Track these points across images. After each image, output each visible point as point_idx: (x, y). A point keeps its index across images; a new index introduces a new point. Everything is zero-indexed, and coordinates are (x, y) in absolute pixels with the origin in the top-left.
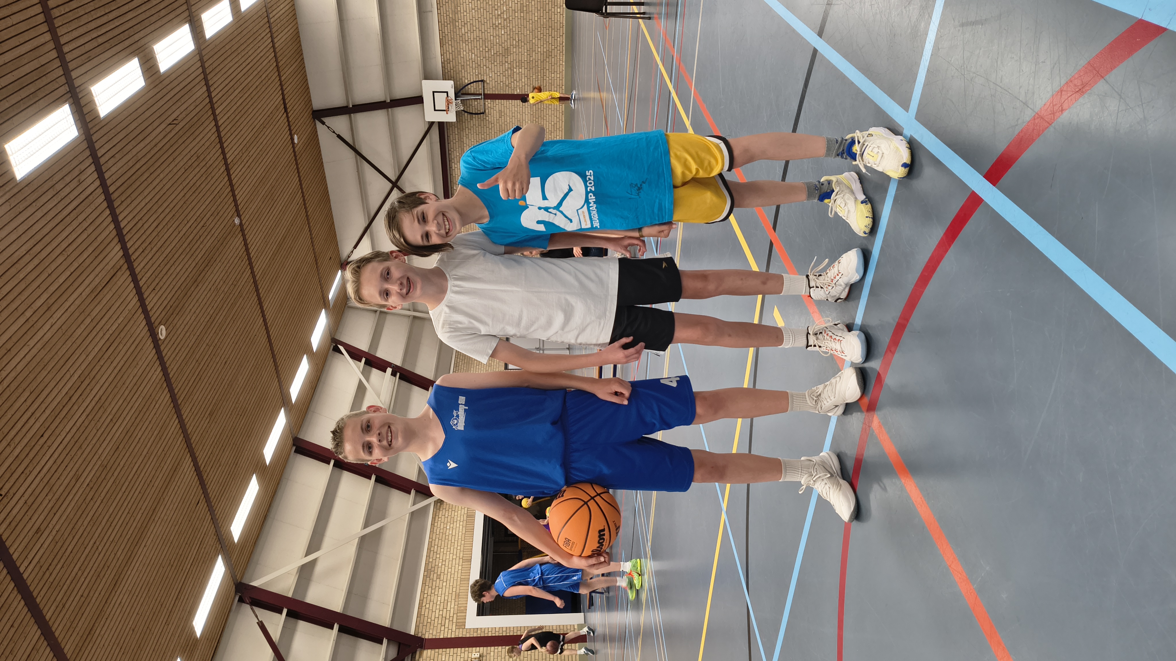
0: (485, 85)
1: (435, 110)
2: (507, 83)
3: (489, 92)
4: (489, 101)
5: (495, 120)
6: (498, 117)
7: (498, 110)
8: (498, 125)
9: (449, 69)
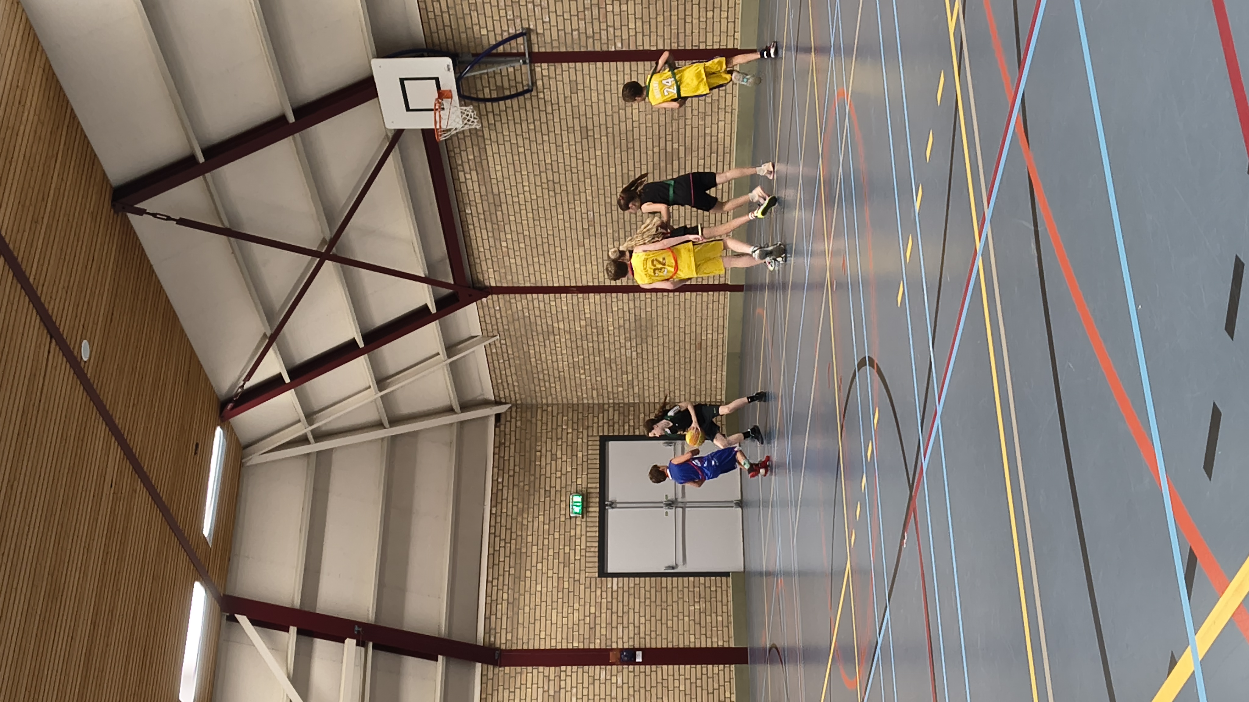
0: (533, 37)
1: (408, 109)
2: (590, 32)
3: (542, 50)
4: (545, 65)
5: (561, 97)
6: (568, 93)
7: (566, 80)
8: (569, 106)
9: (438, 12)
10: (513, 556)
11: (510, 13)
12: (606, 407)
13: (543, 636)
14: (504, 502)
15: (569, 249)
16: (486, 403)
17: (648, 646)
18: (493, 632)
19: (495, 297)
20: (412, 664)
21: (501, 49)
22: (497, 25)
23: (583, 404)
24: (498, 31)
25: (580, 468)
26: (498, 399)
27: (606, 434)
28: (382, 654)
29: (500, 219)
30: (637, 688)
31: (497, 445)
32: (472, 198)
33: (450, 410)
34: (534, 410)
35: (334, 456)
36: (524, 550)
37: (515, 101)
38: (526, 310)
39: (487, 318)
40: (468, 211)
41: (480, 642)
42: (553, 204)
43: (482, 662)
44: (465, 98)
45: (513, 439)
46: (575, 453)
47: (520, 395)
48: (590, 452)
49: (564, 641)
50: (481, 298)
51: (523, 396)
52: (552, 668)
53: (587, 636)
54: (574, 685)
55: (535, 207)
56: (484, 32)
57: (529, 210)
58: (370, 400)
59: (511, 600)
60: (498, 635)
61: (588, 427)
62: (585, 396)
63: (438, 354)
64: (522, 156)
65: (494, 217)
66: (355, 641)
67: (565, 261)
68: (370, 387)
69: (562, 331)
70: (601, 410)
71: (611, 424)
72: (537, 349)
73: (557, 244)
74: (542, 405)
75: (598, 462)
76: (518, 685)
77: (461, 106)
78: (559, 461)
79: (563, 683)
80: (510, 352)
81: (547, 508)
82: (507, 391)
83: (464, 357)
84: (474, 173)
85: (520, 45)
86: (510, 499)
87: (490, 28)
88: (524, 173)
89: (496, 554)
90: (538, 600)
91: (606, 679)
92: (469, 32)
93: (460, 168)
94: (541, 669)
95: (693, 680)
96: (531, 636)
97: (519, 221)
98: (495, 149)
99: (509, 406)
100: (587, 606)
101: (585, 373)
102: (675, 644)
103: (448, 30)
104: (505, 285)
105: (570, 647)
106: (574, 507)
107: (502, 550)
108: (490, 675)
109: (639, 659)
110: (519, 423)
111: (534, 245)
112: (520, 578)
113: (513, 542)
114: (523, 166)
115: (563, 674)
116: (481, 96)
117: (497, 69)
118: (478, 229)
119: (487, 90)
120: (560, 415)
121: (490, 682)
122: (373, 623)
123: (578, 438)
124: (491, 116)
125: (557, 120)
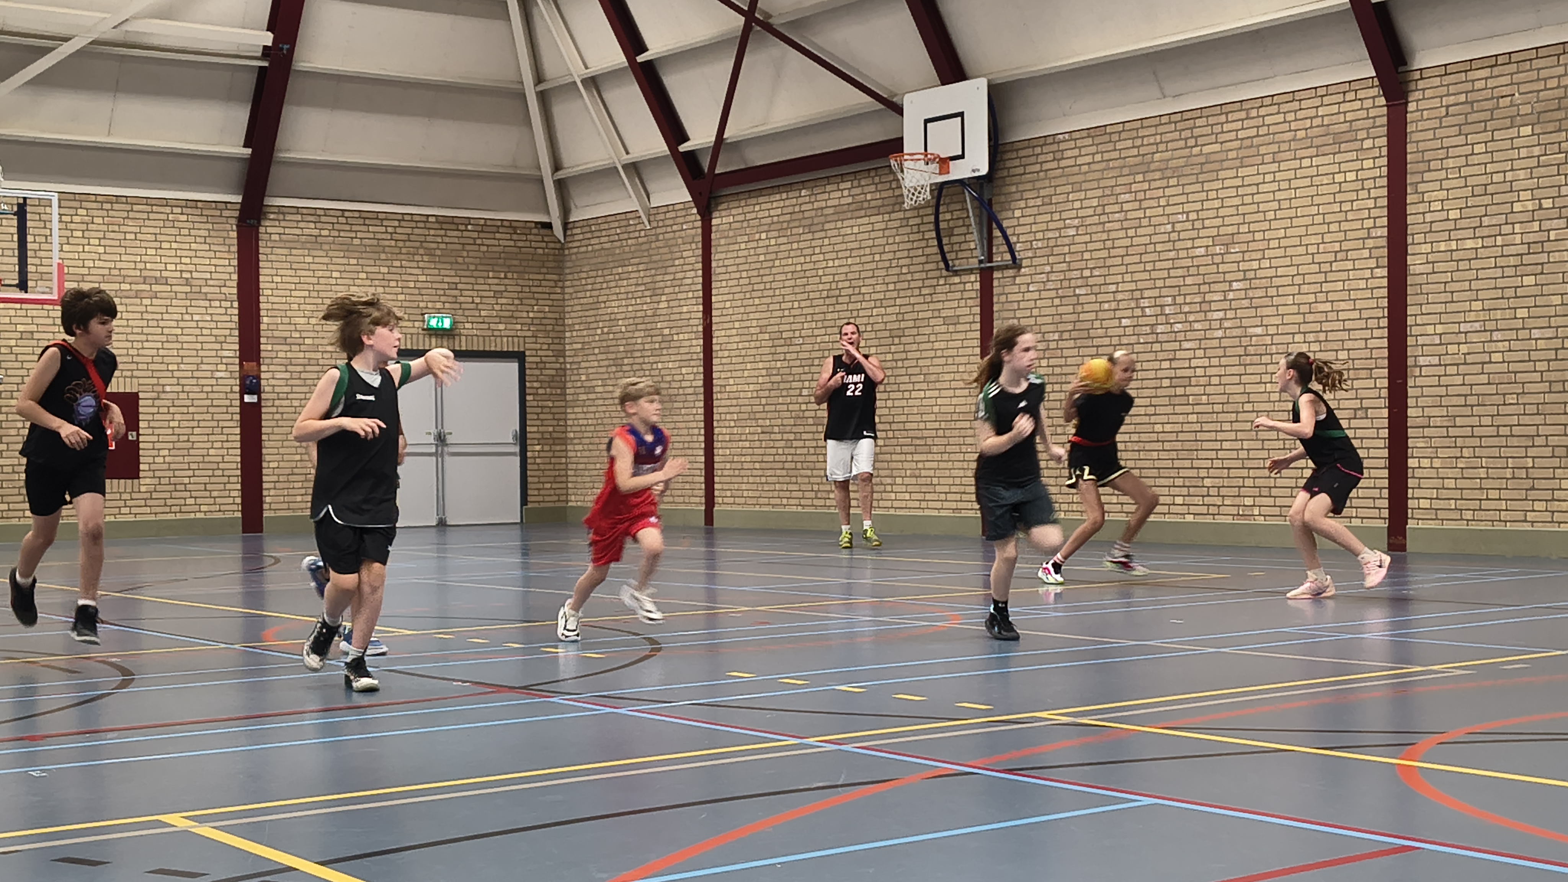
0: (1011, 272)
1: (927, 121)
3: (995, 283)
4: (977, 286)
5: (940, 306)
6: (944, 314)
7: (959, 312)
8: (929, 314)
9: (1041, 158)
10: (375, 242)
11: (1040, 244)
12: (561, 360)
13: (276, 279)
14: (442, 232)
15: (757, 316)
16: (565, 211)
17: (263, 410)
18: (281, 217)
19: (699, 224)
20: (241, 116)
21: (997, 233)
22: (1027, 229)
23: (564, 331)
24: (1019, 230)
25: (486, 326)
26: (570, 226)
27: (528, 359)
28: (253, 78)
29: (795, 231)
30: (211, 396)
31: (514, 224)
32: (819, 197)
33: (557, 166)
34: (557, 271)
35: (503, 22)
36: (383, 256)
37: (936, 250)
38: (681, 261)
39: (672, 215)
40: (803, 193)
41: (268, 201)
42: (812, 295)
43: (242, 204)
44: (940, 189)
45: (520, 244)
46: (503, 320)
47: (576, 254)
48: (505, 339)
49: (270, 306)
50: (697, 206)
51: (574, 257)
52: (235, 291)
53: (276, 334)
54: (215, 318)
55: (808, 274)
56: (1018, 213)
57: (805, 267)
58: (572, 69)
59: (319, 239)
60: (277, 223)
61: (536, 337)
62: (575, 334)
63: (627, 153)
64: (870, 258)
65: (796, 224)
66: (270, 44)
67: (742, 310)
68: (587, 68)
69: (656, 305)
70: (556, 353)
71: (541, 365)
72: (633, 275)
73: (764, 300)
74: (563, 281)
75: (493, 349)
76: (213, 247)
77: (931, 185)
78: (493, 301)
79: (217, 304)
80: (630, 242)
81: (435, 286)
82: (581, 237)
83: (624, 184)
84: (850, 200)
85: (1001, 256)
86: (447, 240)
87: (1022, 221)
88: (850, 261)
89: (378, 222)
90: (320, 274)
91: (221, 357)
92: (1018, 196)
93: (856, 183)
94: (235, 277)
95: (221, 466)
96: (275, 265)
97: (792, 254)
98: (877, 226)
99: (563, 241)
100: (312, 334)
101: (603, 333)
102: (265, 444)
103: (1020, 170)
104: (713, 236)
105: (262, 313)
106: (436, 319)
107: (383, 229)
108: (226, 213)
109: (247, 398)
110: (540, 251)
111: (762, 272)
112: (347, 251)
113: (393, 243)
114: (858, 260)
115: (228, 304)
116: (942, 209)
117: (974, 228)
118: (782, 204)
119: (948, 216)
120: (550, 303)
121: (218, 213)
122: (293, 68)
123: (522, 324)
124: (918, 221)
125: (913, 300)
